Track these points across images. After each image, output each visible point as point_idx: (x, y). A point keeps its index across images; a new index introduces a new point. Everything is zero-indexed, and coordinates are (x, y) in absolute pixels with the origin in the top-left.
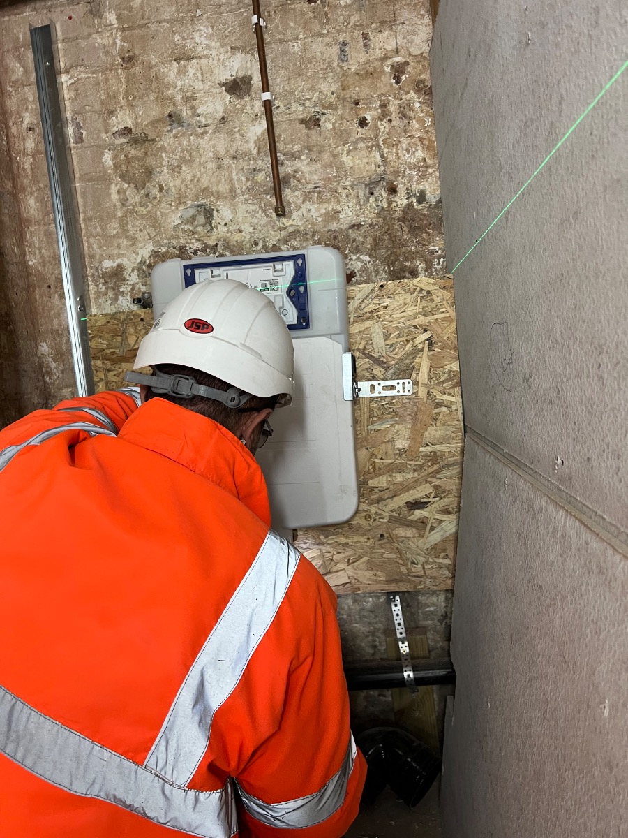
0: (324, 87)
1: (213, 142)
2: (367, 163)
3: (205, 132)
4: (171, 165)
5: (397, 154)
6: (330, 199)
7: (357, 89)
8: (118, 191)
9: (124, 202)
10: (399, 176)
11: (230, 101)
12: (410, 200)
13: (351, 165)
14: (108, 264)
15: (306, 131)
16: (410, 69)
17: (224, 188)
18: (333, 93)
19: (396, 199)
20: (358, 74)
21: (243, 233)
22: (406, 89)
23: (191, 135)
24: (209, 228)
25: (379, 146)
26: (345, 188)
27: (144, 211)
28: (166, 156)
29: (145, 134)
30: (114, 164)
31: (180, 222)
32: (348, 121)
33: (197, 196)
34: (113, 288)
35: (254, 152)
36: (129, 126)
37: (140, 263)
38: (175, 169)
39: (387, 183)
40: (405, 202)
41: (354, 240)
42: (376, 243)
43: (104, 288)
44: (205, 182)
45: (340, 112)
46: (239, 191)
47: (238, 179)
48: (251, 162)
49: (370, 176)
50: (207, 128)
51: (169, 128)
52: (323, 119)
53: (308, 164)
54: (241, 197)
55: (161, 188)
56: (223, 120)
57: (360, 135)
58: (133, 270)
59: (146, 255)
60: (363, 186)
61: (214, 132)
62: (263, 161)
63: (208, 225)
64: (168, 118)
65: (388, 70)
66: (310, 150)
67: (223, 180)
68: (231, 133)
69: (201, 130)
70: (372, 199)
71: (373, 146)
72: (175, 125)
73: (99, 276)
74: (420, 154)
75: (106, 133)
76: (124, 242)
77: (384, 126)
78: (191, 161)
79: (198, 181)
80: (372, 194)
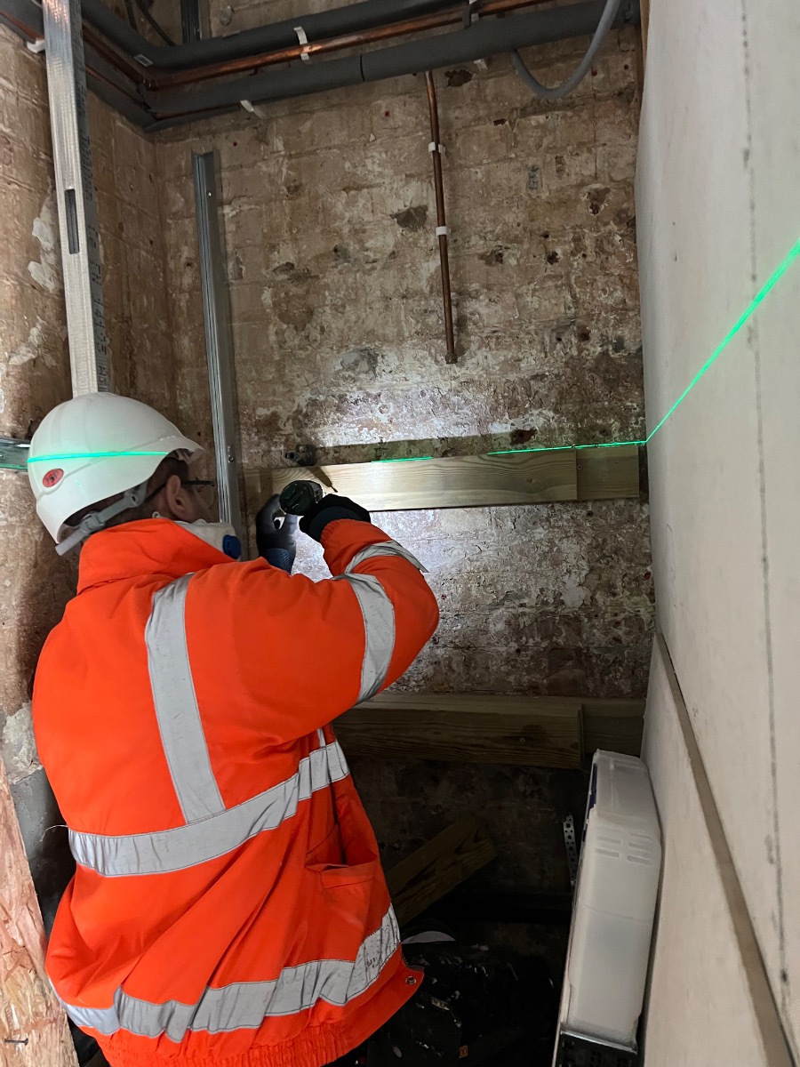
0: (510, 218)
1: (382, 279)
2: (556, 304)
3: (374, 269)
4: (334, 305)
5: (592, 294)
6: (510, 345)
7: (547, 219)
8: (276, 333)
9: (281, 344)
10: (593, 319)
11: (402, 234)
12: (605, 347)
13: (537, 306)
14: (262, 412)
15: (486, 267)
16: (610, 197)
17: (390, 331)
18: (519, 225)
19: (588, 346)
20: (549, 203)
21: (409, 382)
22: (605, 220)
23: (357, 271)
24: (372, 375)
25: (570, 286)
26: (528, 333)
27: (302, 354)
28: (330, 294)
29: (308, 270)
30: (273, 303)
31: (341, 368)
32: (534, 257)
33: (361, 340)
34: (266, 439)
35: (427, 290)
36: (291, 262)
37: (296, 412)
38: (338, 309)
39: (578, 328)
40: (599, 349)
41: (537, 392)
42: (562, 396)
43: (256, 438)
44: (370, 324)
45: (526, 246)
46: (407, 334)
47: (407, 322)
48: (423, 303)
49: (558, 320)
50: (375, 264)
51: (333, 263)
52: (506, 254)
53: (487, 305)
54: (409, 342)
55: (322, 330)
56: (393, 255)
57: (549, 272)
58: (288, 419)
59: (303, 404)
60: (550, 330)
61: (383, 268)
62: (435, 301)
63: (371, 372)
64: (333, 253)
65: (584, 198)
66: (489, 289)
67: (390, 322)
68: (401, 269)
69: (368, 267)
70: (559, 346)
71: (563, 284)
72: (341, 260)
73: (251, 425)
74: (618, 294)
75: (267, 268)
76: (281, 389)
77: (578, 262)
78: (356, 301)
79: (363, 323)
80: (559, 340)
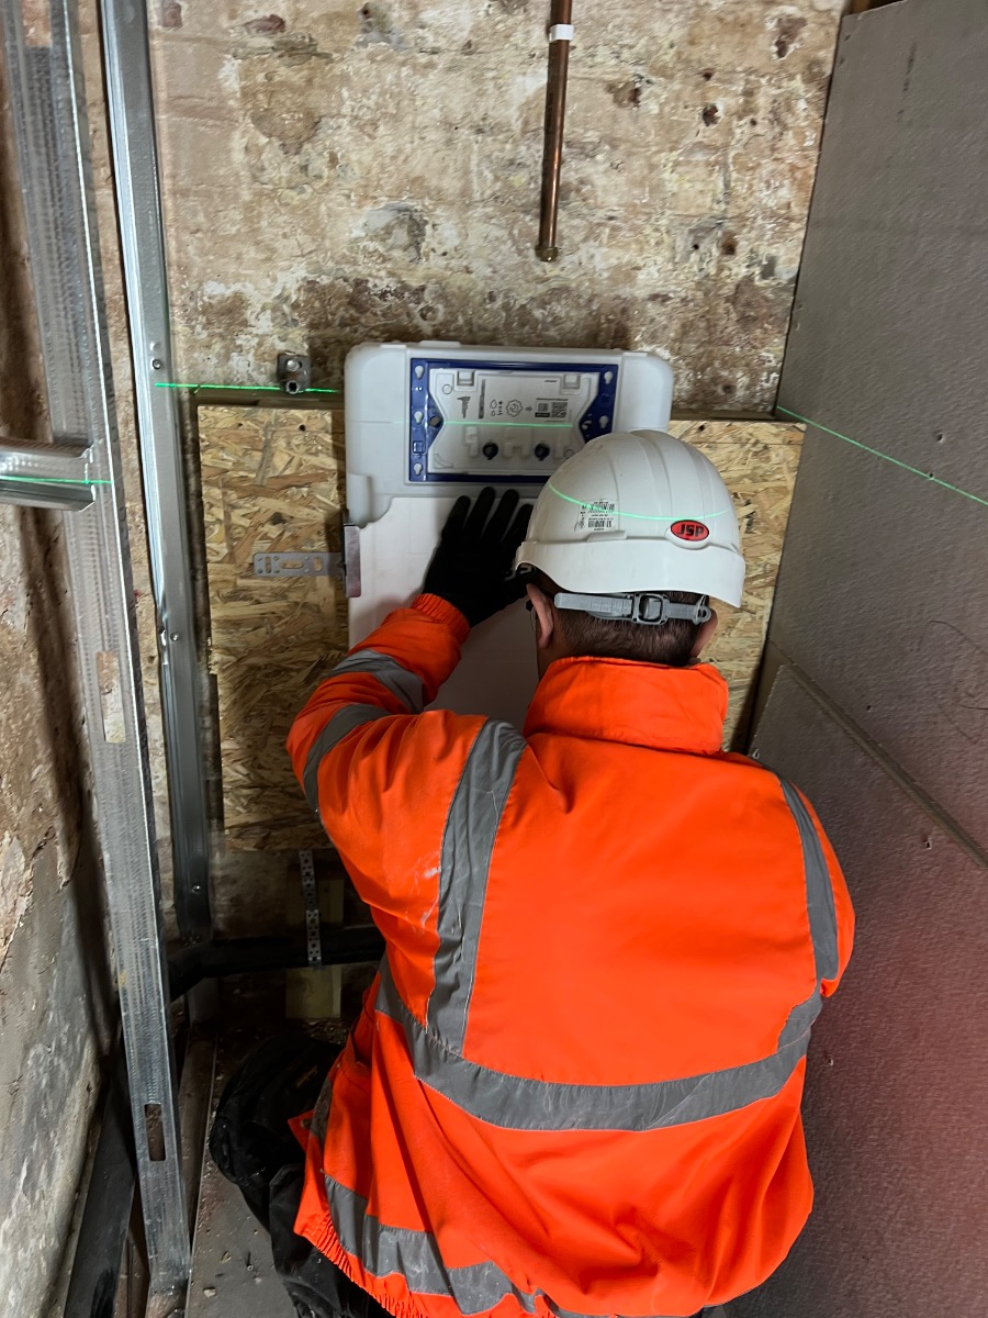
0: (659, 27)
1: (443, 89)
2: (701, 192)
3: (430, 66)
4: (356, 118)
5: (751, 186)
6: (629, 244)
7: (713, 47)
8: (246, 148)
9: (257, 172)
10: (744, 226)
11: (487, 12)
12: (752, 270)
13: (675, 189)
14: (215, 290)
15: (612, 108)
16: (805, 33)
17: (451, 184)
18: (672, 46)
19: (730, 264)
20: (721, 20)
21: (473, 276)
22: (792, 71)
23: (403, 64)
24: (414, 254)
25: (725, 166)
26: (657, 230)
27: (294, 198)
28: (350, 97)
29: (311, 40)
30: (243, 88)
31: (363, 234)
32: (686, 107)
33: (400, 190)
34: (221, 335)
35: (517, 126)
36: (280, 15)
37: (279, 297)
38: (367, 128)
39: (725, 233)
40: (743, 271)
41: (652, 320)
42: (686, 329)
43: (205, 334)
44: (417, 166)
45: (676, 86)
46: (477, 196)
47: (480, 174)
48: (508, 146)
49: (700, 216)
50: (435, 57)
51: (360, 37)
52: (645, 93)
53: (605, 172)
54: (480, 210)
55: (333, 160)
56: (468, 49)
57: (699, 138)
58: (263, 309)
59: (292, 287)
60: (686, 232)
61: (449, 69)
62: (529, 147)
63: (412, 249)
64: (361, 17)
65: (771, 26)
66: (614, 147)
67: (451, 170)
68: (478, 79)
69: (423, 59)
70: (694, 257)
71: (716, 163)
72: (374, 34)
73: (196, 309)
74: (785, 193)
75: (232, 17)
76: (251, 253)
77: (741, 130)
78: (396, 118)
79: (405, 161)
80: (696, 247)
